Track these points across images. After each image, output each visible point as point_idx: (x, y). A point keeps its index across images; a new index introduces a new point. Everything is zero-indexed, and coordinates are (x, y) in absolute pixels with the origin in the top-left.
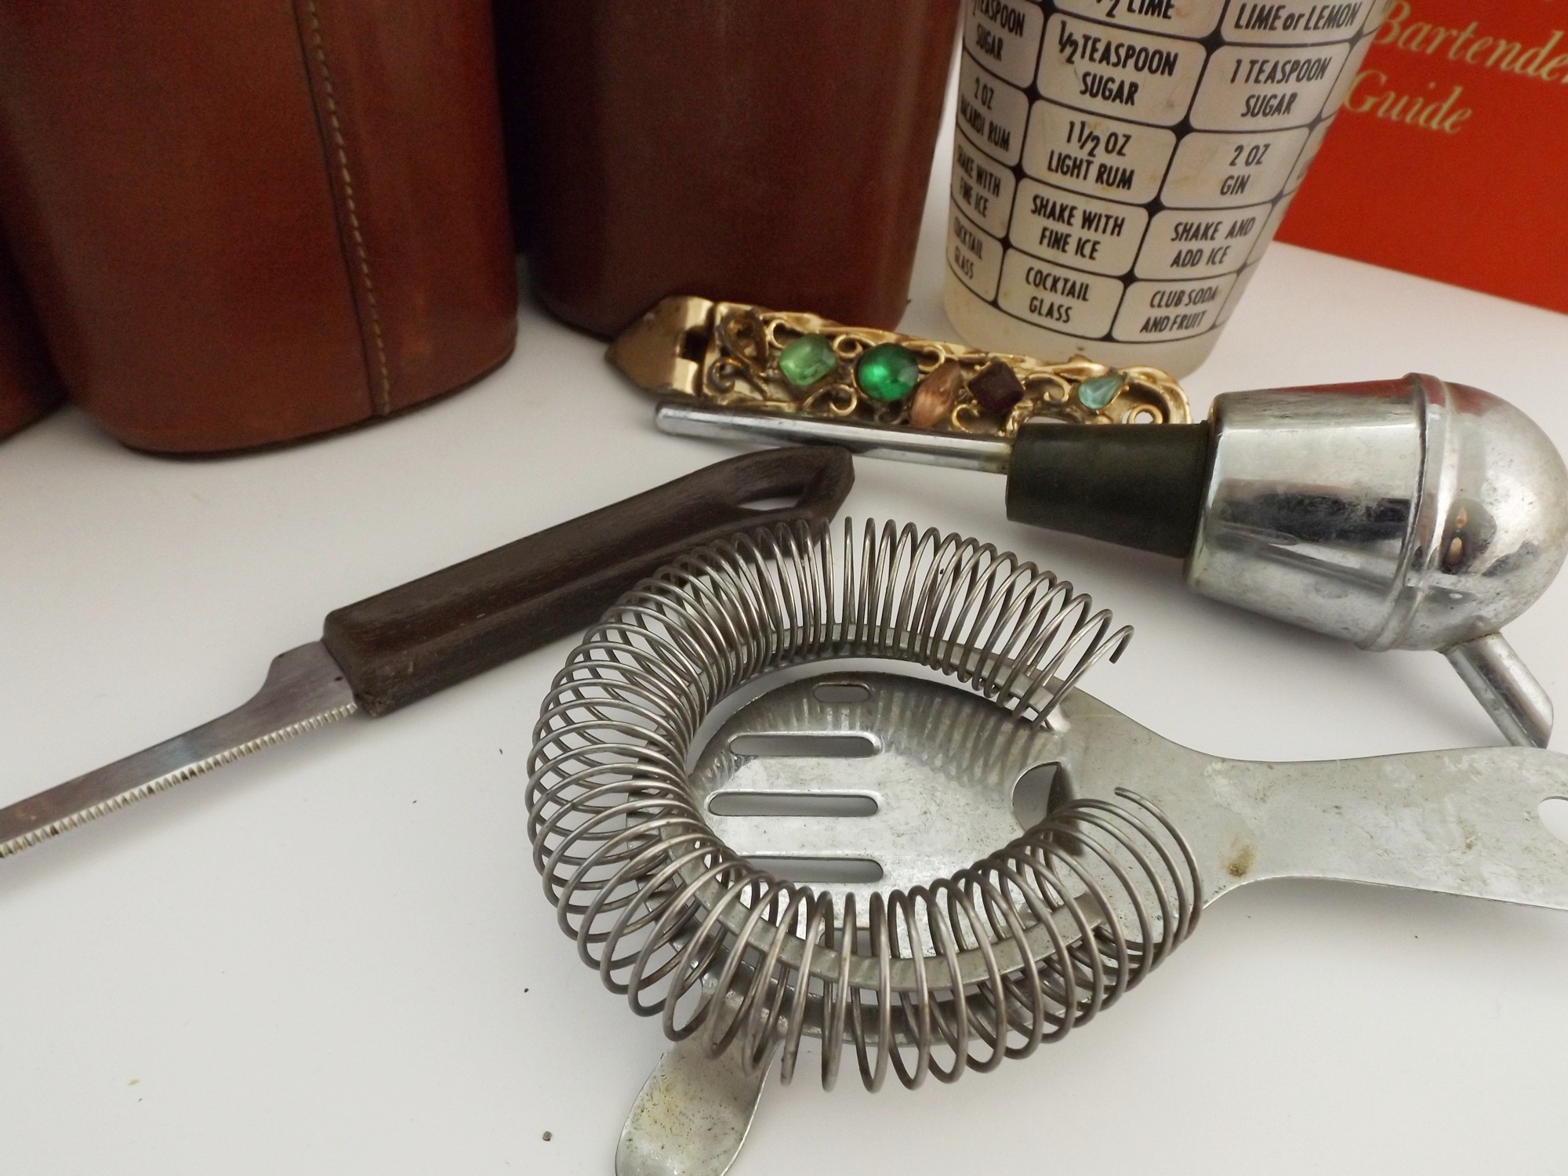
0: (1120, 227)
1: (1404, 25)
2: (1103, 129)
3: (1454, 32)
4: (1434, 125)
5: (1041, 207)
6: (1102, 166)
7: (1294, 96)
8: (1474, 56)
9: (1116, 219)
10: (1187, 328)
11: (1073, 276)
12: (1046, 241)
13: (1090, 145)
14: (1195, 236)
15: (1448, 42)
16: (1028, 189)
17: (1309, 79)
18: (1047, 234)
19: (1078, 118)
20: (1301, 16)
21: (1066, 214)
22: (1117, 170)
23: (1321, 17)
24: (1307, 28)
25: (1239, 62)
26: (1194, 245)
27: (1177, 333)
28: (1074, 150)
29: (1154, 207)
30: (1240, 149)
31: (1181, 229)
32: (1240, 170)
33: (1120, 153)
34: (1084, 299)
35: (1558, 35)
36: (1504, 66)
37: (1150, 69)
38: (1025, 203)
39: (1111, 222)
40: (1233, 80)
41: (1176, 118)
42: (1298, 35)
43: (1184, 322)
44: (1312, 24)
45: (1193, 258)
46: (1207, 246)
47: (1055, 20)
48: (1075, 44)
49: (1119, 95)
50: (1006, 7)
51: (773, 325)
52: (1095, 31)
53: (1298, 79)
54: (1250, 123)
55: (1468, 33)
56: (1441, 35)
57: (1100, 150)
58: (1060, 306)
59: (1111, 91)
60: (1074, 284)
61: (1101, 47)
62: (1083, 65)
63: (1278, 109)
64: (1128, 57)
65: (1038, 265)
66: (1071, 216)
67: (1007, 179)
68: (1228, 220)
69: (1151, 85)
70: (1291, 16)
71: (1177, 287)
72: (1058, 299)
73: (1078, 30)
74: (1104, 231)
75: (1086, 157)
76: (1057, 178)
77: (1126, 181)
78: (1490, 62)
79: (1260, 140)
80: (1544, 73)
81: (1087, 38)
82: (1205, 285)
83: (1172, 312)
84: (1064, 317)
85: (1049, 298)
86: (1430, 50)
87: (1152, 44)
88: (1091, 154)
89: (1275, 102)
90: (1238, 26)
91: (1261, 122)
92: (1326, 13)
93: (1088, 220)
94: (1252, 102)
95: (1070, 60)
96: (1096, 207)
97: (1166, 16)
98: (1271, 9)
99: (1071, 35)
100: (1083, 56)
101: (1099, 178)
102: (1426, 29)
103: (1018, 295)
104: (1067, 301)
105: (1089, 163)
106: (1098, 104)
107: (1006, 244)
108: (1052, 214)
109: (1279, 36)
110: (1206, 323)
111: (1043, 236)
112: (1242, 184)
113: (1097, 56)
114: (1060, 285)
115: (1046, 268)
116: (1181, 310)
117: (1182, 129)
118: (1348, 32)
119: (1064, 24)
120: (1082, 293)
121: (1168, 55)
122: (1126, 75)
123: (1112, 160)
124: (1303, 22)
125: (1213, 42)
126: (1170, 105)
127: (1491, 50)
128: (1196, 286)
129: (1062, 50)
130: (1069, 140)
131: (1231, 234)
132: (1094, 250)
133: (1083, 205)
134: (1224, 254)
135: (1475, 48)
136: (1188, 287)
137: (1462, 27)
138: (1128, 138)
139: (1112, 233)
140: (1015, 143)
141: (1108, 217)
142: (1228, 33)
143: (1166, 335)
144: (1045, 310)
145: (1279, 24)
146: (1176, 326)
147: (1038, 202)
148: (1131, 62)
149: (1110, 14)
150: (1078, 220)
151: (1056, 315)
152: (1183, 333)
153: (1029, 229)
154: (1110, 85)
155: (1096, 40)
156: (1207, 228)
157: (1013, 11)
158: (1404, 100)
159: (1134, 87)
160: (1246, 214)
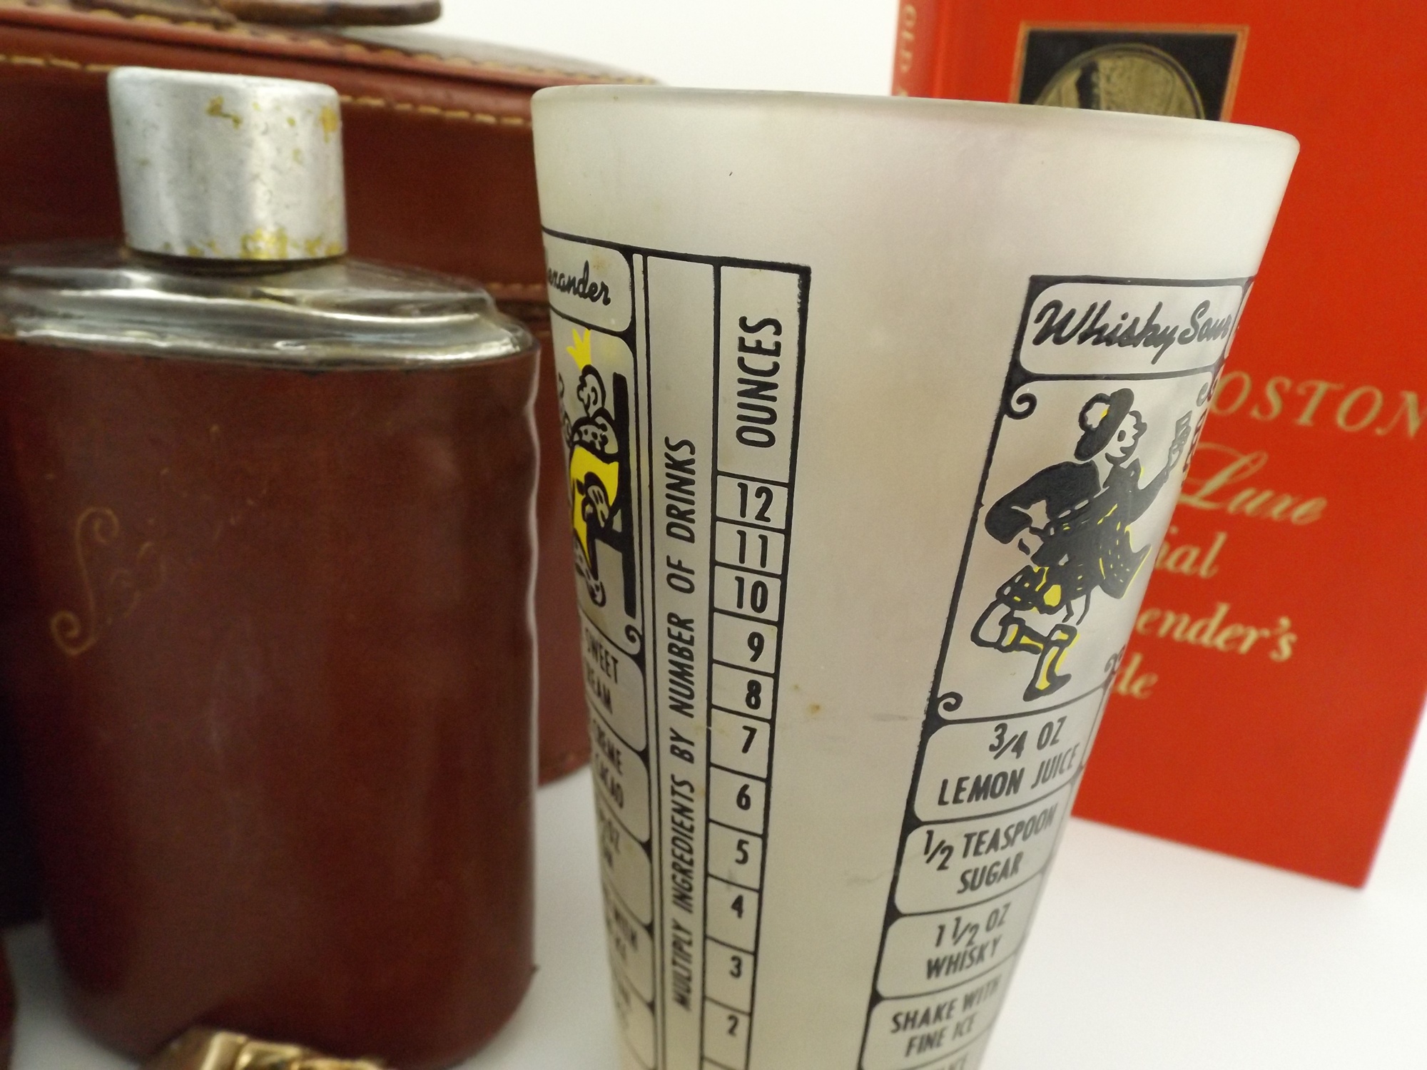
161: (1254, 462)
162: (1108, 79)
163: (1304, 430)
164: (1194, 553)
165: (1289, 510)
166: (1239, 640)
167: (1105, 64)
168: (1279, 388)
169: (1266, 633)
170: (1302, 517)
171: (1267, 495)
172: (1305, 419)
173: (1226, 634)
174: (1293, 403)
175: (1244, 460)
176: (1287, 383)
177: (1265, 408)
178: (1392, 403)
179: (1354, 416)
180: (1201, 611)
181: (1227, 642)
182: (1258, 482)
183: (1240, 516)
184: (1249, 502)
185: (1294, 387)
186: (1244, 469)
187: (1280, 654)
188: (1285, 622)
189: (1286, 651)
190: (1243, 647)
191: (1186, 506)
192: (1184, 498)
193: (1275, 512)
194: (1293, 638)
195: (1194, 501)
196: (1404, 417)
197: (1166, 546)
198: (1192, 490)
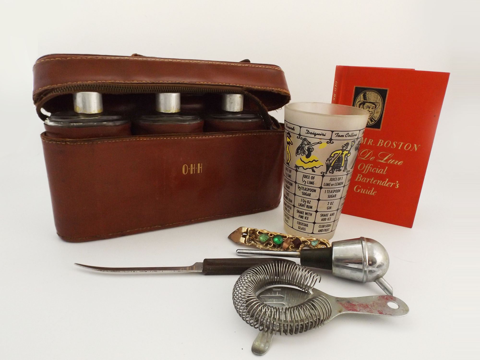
0: (312, 214)
1: (362, 178)
2: (306, 200)
3: (370, 179)
4: (371, 194)
5: (298, 212)
6: (307, 205)
7: (336, 195)
8: (375, 183)
9: (311, 213)
10: (326, 231)
11: (305, 223)
12: (300, 217)
13: (305, 202)
14: (324, 216)
15: (370, 181)
16: (296, 209)
17: (338, 192)
18: (300, 216)
19: (302, 198)
20: (334, 184)
21: (302, 213)
22: (310, 206)
23: (337, 184)
24: (335, 186)
25: (326, 190)
26: (325, 217)
27: (324, 232)
28: (302, 203)
29: (316, 211)
30: (329, 202)
31: (322, 215)
32: (329, 206)
33: (310, 203)
34: (307, 226)
35: (387, 179)
36: (380, 184)
37: (312, 191)
38: (296, 211)
39: (310, 214)
40: (325, 193)
41: (318, 198)
42: (334, 186)
43: (326, 230)
44: (336, 185)
45: (325, 219)
46: (327, 218)
47: (297, 184)
48: (300, 188)
49: (308, 195)
50: (289, 182)
51: (258, 232)
52: (303, 186)
53: (336, 192)
54: (329, 199)
55: (372, 179)
56: (368, 180)
57: (306, 203)
58: (304, 228)
59: (307, 194)
60: (305, 224)
61: (304, 188)
62: (302, 191)
63: (334, 196)
64: (308, 190)
65: (299, 221)
66: (303, 213)
67: (292, 207)
68: (329, 213)
69: (313, 194)
70: (332, 184)
71: (323, 224)
72: (303, 227)
73: (301, 186)
74: (309, 215)
75: (304, 204)
76: (300, 207)
77: (311, 207)
78: (377, 184)
79: (332, 201)
81: (302, 187)
82: (328, 224)
83: (323, 228)
84: (304, 230)
85: (302, 226)
86: (367, 182)
87: (312, 188)
88: (305, 203)
89: (333, 196)
90: (324, 186)
91: (331, 199)
92: (338, 183)
93: (306, 214)
94: (329, 196)
95: (300, 190)
96: (307, 212)
97: (313, 184)
98: (329, 183)
99: (299, 187)
100: (302, 189)
101: (307, 207)
102: (366, 179)
103: (296, 226)
104: (305, 227)
105: (305, 205)
106: (305, 196)
107: (293, 217)
108: (300, 213)
109: (331, 187)
110: (330, 230)
111: (299, 216)
112: (330, 208)
113: (304, 189)
114: (303, 224)
115: (300, 221)
116: (325, 228)
117: (319, 200)
118: (343, 185)
119: (298, 185)
120: (307, 225)
121: (315, 190)
122: (309, 192)
123: (308, 204)
124: (334, 185)
125: (321, 188)
126: (316, 196)
127: (377, 182)
128: (327, 224)
129: (299, 189)
130: (301, 201)
131: (330, 215)
132: (308, 218)
133: (305, 211)
134: (330, 219)
135: (374, 182)
136: (325, 224)
137: (372, 178)
138: (310, 201)
139: (310, 216)
140: (293, 201)
141: (309, 213)
142: (323, 186)
143: (323, 232)
144: (301, 229)
145: (330, 185)
146: (324, 231)
147: (298, 211)
148: (309, 190)
149: (305, 184)
150: (304, 213)
151: (303, 229)
152: (326, 232)
153: (297, 215)
154: (306, 194)
155: (303, 187)
156: (326, 215)
157: (291, 183)
158: (365, 190)
159: (310, 194)
160: (333, 212)
161: (392, 155)
162: (368, 95)
163: (399, 149)
164: (383, 170)
165: (398, 163)
166: (390, 185)
167: (367, 93)
168: (395, 143)
169: (394, 183)
170: (399, 164)
171: (394, 160)
172: (399, 148)
173: (388, 184)
174: (398, 146)
176: (397, 142)
177: (393, 146)
178: (413, 146)
179: (407, 148)
180: (384, 180)
181: (388, 185)
182: (393, 158)
183: (390, 163)
184: (391, 162)
185: (398, 143)
186: (390, 156)
187: (397, 187)
188: (397, 182)
189: (398, 187)
190: (391, 186)
191: (381, 162)
192: (381, 161)
193: (395, 163)
194: (399, 184)
195: (382, 161)
196: (415, 148)
197: (378, 169)
198: (382, 160)
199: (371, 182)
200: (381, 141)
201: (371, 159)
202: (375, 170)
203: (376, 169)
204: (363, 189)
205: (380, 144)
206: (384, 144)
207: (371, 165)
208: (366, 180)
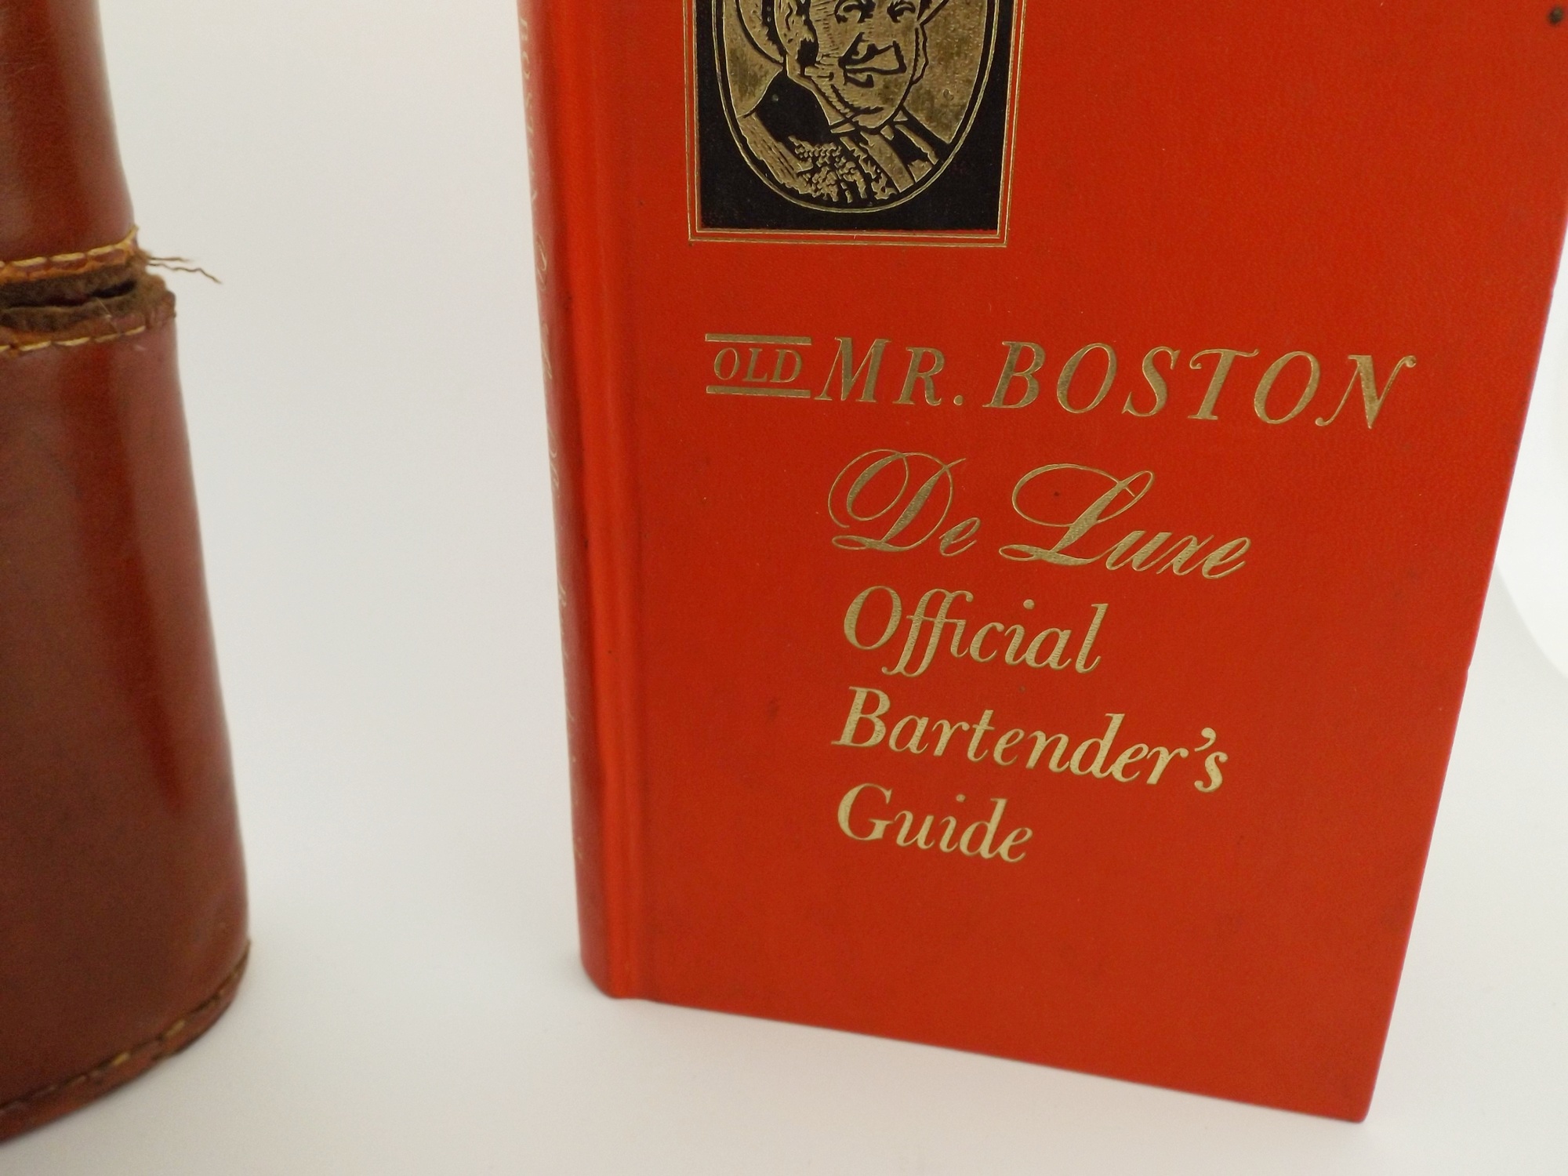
1: (889, 720)
3: (965, 726)
4: (984, 850)
8: (1006, 754)
15: (960, 740)
35: (1117, 720)
36: (1053, 765)
55: (982, 727)
56: (947, 732)
78: (1032, 762)
80: (1116, 770)
86: (939, 750)
102: (922, 723)
127: (1029, 744)
135: (1001, 745)
137: (975, 719)
158: (929, 820)
161: (1136, 486)
163: (1206, 427)
164: (1064, 636)
165: (1197, 558)
166: (1148, 764)
168: (1160, 362)
169: (1184, 753)
170: (1215, 570)
171: (1162, 537)
172: (1205, 412)
173: (1124, 758)
174: (1186, 388)
175: (1121, 485)
176: (1173, 355)
177: (1144, 398)
178: (1337, 374)
179: (1278, 402)
180: (1086, 725)
181: (1127, 770)
182: (1146, 518)
183: (1125, 572)
184: (1136, 551)
185: (1183, 361)
186: (1123, 498)
187: (1207, 781)
188: (1209, 733)
189: (1217, 779)
190: (1153, 779)
191: (1042, 564)
192: (1037, 553)
193: (1177, 563)
194: (1223, 757)
195: (1052, 556)
196: (1357, 396)
197: (1020, 630)
198: (1047, 539)
199: (976, 755)
200: (1025, 358)
201: (948, 538)
202: (997, 642)
203: (1000, 627)
204: (909, 817)
205: (1016, 389)
206: (1047, 380)
207: (950, 597)
208: (931, 737)
